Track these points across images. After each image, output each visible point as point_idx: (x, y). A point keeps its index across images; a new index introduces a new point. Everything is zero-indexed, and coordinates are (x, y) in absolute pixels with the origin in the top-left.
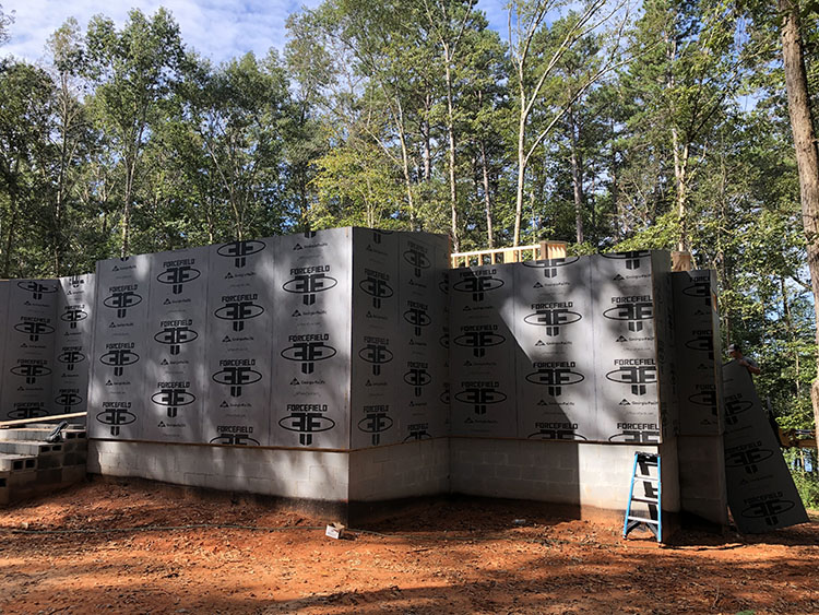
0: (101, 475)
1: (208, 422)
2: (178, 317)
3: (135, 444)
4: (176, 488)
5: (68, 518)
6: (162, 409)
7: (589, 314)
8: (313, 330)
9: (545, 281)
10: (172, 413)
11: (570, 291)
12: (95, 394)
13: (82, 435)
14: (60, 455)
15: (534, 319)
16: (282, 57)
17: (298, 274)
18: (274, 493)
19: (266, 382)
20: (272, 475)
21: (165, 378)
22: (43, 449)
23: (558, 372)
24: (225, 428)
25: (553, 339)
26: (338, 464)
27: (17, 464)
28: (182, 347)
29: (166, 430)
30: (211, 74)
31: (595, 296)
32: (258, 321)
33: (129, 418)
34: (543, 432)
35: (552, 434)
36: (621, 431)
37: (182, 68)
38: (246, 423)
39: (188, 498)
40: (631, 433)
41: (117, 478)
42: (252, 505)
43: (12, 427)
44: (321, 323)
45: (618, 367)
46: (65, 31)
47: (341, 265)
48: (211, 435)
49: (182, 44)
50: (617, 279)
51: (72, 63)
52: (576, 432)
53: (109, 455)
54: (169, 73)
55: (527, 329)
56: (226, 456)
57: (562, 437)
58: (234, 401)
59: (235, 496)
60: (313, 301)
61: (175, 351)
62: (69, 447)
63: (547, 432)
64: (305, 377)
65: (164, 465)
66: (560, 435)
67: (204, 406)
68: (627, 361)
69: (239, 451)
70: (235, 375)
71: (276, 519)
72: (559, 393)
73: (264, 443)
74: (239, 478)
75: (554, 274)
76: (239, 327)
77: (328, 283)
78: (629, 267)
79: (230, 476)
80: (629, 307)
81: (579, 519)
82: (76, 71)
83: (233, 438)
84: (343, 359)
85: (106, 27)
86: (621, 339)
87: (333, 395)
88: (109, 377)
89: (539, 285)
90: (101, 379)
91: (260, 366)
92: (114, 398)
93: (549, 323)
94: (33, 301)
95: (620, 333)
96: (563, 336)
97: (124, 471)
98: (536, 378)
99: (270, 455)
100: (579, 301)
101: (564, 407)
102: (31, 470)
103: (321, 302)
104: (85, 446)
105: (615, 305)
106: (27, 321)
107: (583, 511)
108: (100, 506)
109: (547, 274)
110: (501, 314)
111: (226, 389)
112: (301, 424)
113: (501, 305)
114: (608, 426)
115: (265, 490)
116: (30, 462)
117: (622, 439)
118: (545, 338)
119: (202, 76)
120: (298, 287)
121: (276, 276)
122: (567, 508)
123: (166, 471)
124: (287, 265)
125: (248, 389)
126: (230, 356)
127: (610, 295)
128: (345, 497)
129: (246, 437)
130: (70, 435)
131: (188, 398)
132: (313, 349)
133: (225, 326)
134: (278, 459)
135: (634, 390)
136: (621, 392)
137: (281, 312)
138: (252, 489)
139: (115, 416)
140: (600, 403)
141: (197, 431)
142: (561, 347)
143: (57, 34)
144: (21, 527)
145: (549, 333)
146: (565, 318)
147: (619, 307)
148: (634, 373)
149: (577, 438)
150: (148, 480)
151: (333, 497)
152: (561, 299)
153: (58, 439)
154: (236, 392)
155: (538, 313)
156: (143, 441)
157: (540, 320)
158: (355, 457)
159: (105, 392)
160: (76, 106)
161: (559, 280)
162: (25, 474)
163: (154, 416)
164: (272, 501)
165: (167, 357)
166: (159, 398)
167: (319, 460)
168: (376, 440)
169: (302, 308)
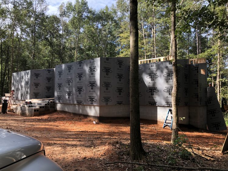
0: (57, 110)
1: (75, 99)
2: (70, 77)
3: (63, 104)
4: (70, 113)
5: (49, 118)
6: (67, 97)
7: (161, 76)
8: (93, 80)
9: (151, 68)
10: (69, 98)
11: (157, 70)
12: (56, 94)
13: (54, 102)
14: (49, 106)
15: (148, 77)
16: (115, 6)
17: (90, 68)
18: (87, 114)
19: (85, 91)
20: (86, 111)
21: (68, 90)
22: (46, 104)
23: (153, 90)
24: (78, 101)
25: (153, 82)
26: (97, 108)
27: (41, 107)
28: (70, 84)
29: (68, 101)
30: (96, 13)
31: (162, 72)
32: (83, 78)
33: (61, 99)
34: (149, 104)
35: (151, 104)
36: (166, 104)
37: (88, 12)
38: (82, 100)
39: (72, 115)
40: (169, 105)
41: (60, 111)
42: (83, 117)
43: (42, 100)
44: (95, 79)
45: (166, 88)
46: (62, 6)
47: (98, 66)
48: (75, 102)
49: (88, 6)
50: (167, 67)
51: (63, 14)
52: (157, 104)
53: (59, 106)
54: (85, 14)
55: (147, 80)
56: (79, 107)
57: (153, 105)
58: (79, 95)
59: (80, 115)
60: (93, 74)
61: (69, 85)
62: (51, 104)
63: (150, 104)
64: (91, 90)
65: (68, 109)
66: (153, 104)
67: (75, 96)
68: (168, 87)
69: (81, 106)
70: (80, 90)
71: (86, 120)
72: (153, 95)
73: (85, 104)
74: (81, 112)
75: (153, 66)
76: (80, 80)
77: (96, 70)
78: (169, 64)
79: (79, 111)
80: (169, 74)
81: (157, 124)
82: (64, 16)
83: (79, 103)
84: (98, 87)
85: (70, 4)
86: (167, 82)
87: (97, 95)
88: (58, 90)
89: (150, 69)
90: (57, 91)
91: (84, 88)
92: (59, 94)
93: (152, 78)
94: (48, 74)
95: (167, 81)
96: (155, 81)
97: (61, 110)
98: (148, 91)
99: (86, 106)
100: (158, 73)
101: (154, 98)
102: (43, 108)
103: (95, 74)
104: (54, 105)
105: (166, 73)
106: (47, 78)
107: (158, 122)
108: (55, 116)
109: (151, 66)
110: (142, 76)
111: (78, 93)
112: (91, 100)
113: (142, 74)
114: (164, 103)
115: (85, 114)
116: (43, 107)
117: (166, 106)
118: (151, 82)
119: (93, 14)
120: (90, 71)
121: (87, 69)
122: (154, 122)
123: (68, 110)
124: (89, 66)
125: (82, 93)
126: (79, 86)
127: (165, 71)
128: (99, 116)
129: (81, 103)
130: (51, 102)
131: (71, 95)
132: (93, 84)
133: (78, 79)
134: (87, 107)
135: (170, 94)
136: (167, 94)
137: (87, 76)
138: (83, 114)
139: (59, 98)
140: (162, 97)
141: (73, 101)
142: (154, 84)
143: (60, 7)
144: (39, 119)
145: (152, 81)
146: (155, 77)
147: (167, 74)
148: (170, 90)
149: (157, 105)
150: (65, 112)
151: (97, 116)
152: (154, 72)
153: (48, 103)
154: (80, 93)
155: (149, 76)
156: (64, 104)
157: (150, 77)
158: (101, 107)
159: (58, 93)
160: (65, 24)
161: (154, 68)
162: (42, 109)
163: (66, 98)
164: (86, 116)
165: (68, 86)
166: (67, 94)
167: (94, 108)
168: (107, 104)
169: (91, 76)
